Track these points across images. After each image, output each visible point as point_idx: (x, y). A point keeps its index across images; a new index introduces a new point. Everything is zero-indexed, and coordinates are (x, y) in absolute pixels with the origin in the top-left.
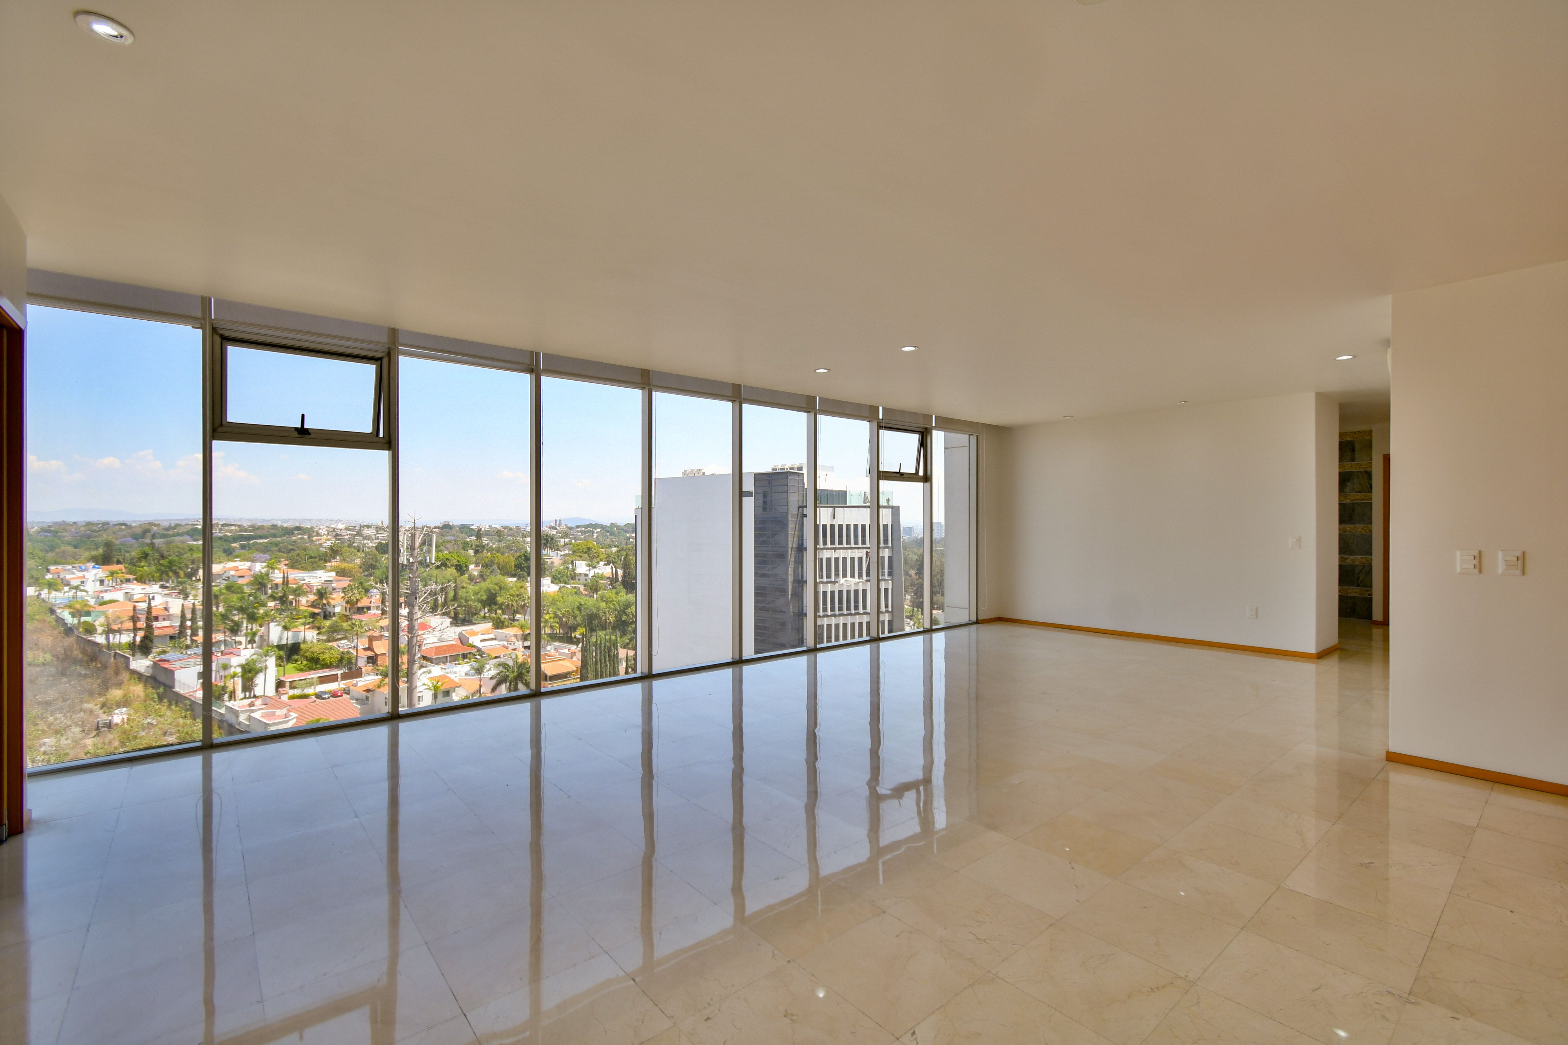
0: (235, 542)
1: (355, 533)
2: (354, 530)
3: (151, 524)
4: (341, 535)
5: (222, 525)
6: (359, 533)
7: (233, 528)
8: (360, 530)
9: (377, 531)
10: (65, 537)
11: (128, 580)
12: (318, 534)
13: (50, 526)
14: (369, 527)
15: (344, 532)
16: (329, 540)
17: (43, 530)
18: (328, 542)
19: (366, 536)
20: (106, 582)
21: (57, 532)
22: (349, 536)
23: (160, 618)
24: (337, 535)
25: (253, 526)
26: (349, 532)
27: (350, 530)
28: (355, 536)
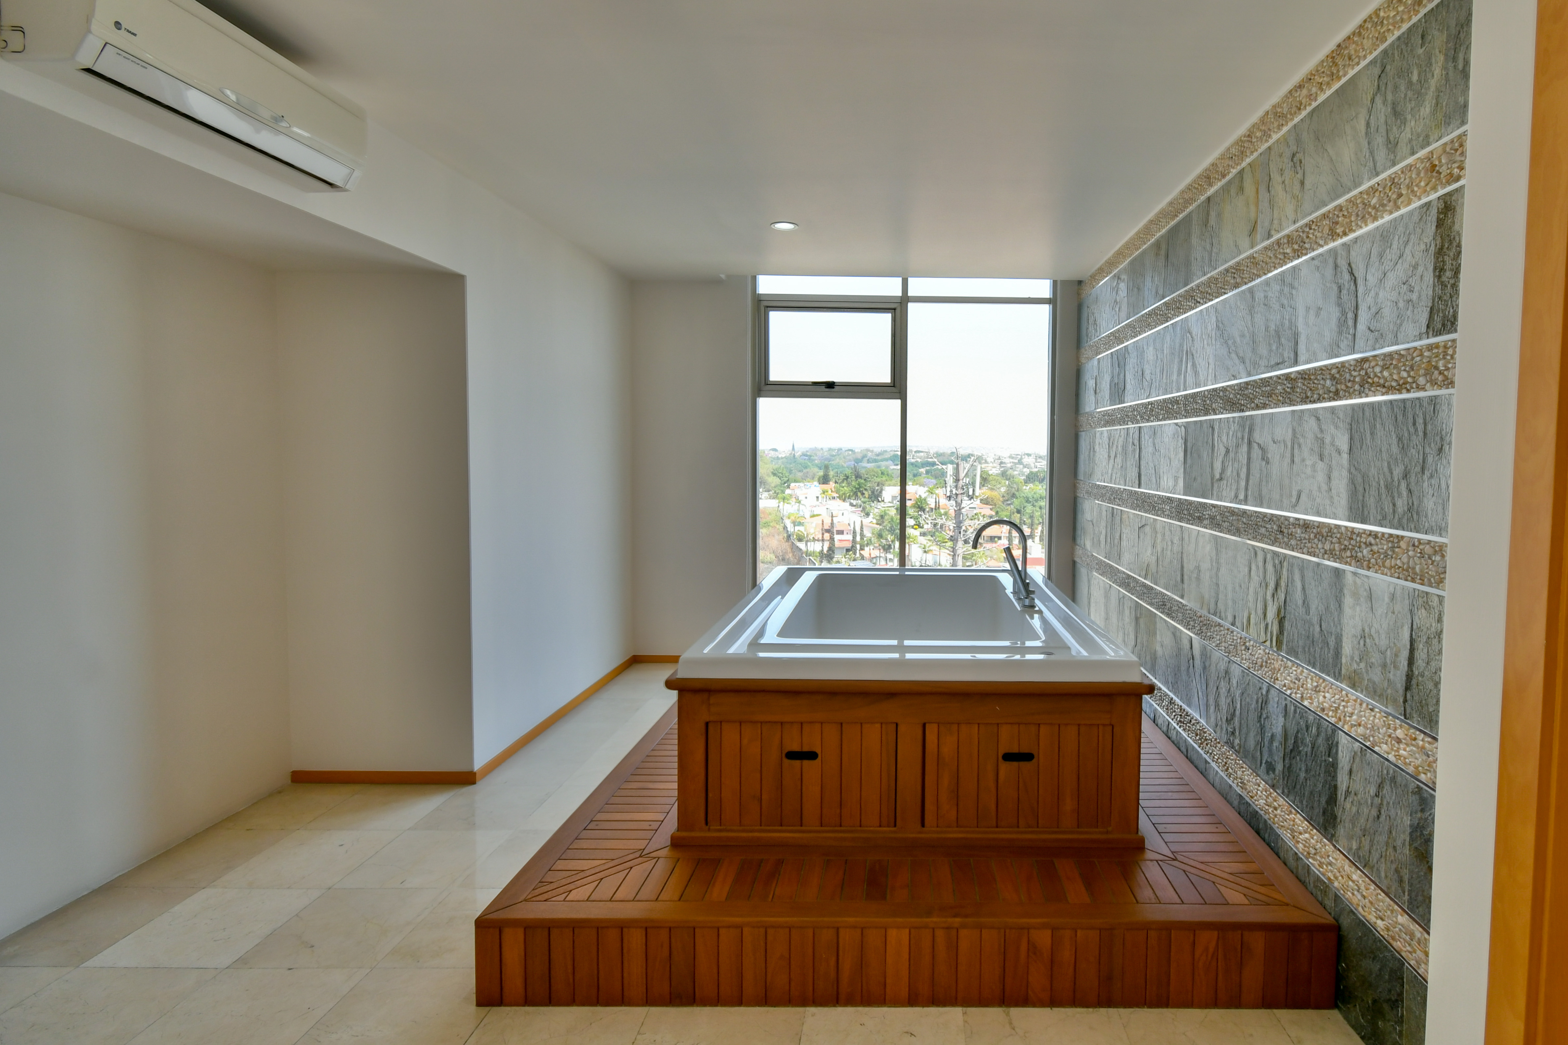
0: (923, 467)
1: (1017, 461)
2: (1016, 458)
3: (868, 450)
4: (1005, 463)
5: (915, 452)
6: (1020, 462)
7: (922, 454)
8: (1021, 458)
9: (1036, 459)
10: (815, 460)
11: (834, 498)
12: (986, 462)
13: (807, 451)
14: (1029, 455)
15: (1007, 460)
16: (994, 467)
17: (804, 455)
18: (993, 469)
19: (1026, 465)
20: (820, 498)
21: (810, 456)
22: (1011, 464)
23: (845, 532)
24: (1001, 463)
25: (937, 453)
26: (1012, 460)
27: (1013, 458)
28: (1016, 464)
